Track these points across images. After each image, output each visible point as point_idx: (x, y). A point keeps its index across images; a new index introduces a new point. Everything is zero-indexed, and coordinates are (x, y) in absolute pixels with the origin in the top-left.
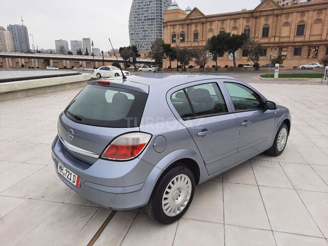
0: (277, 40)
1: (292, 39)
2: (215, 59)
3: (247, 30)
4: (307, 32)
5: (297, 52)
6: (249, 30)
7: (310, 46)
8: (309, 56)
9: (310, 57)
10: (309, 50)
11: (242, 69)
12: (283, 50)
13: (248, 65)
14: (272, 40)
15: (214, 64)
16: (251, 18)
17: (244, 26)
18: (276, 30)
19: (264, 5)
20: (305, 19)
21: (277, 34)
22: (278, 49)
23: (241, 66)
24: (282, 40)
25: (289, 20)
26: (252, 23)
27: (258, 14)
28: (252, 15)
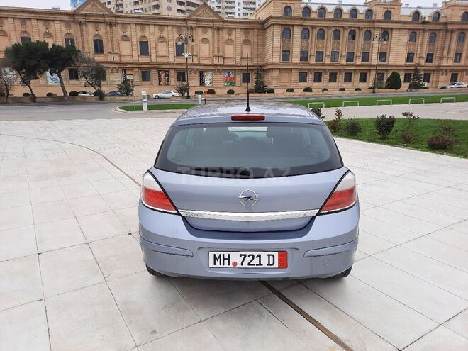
0: (117, 58)
1: (135, 59)
2: (25, 82)
3: (70, 41)
4: (152, 51)
5: (145, 76)
6: (73, 41)
7: (159, 70)
8: (160, 81)
9: (162, 83)
10: (159, 75)
11: (77, 98)
12: (127, 73)
13: (85, 93)
14: (110, 58)
15: (27, 90)
16: (72, 24)
17: (64, 33)
18: (113, 44)
19: (89, 6)
20: (147, 34)
21: (116, 51)
22: (120, 72)
23: (74, 94)
24: (124, 60)
25: (128, 33)
26: (74, 30)
27: (81, 19)
28: (72, 18)
